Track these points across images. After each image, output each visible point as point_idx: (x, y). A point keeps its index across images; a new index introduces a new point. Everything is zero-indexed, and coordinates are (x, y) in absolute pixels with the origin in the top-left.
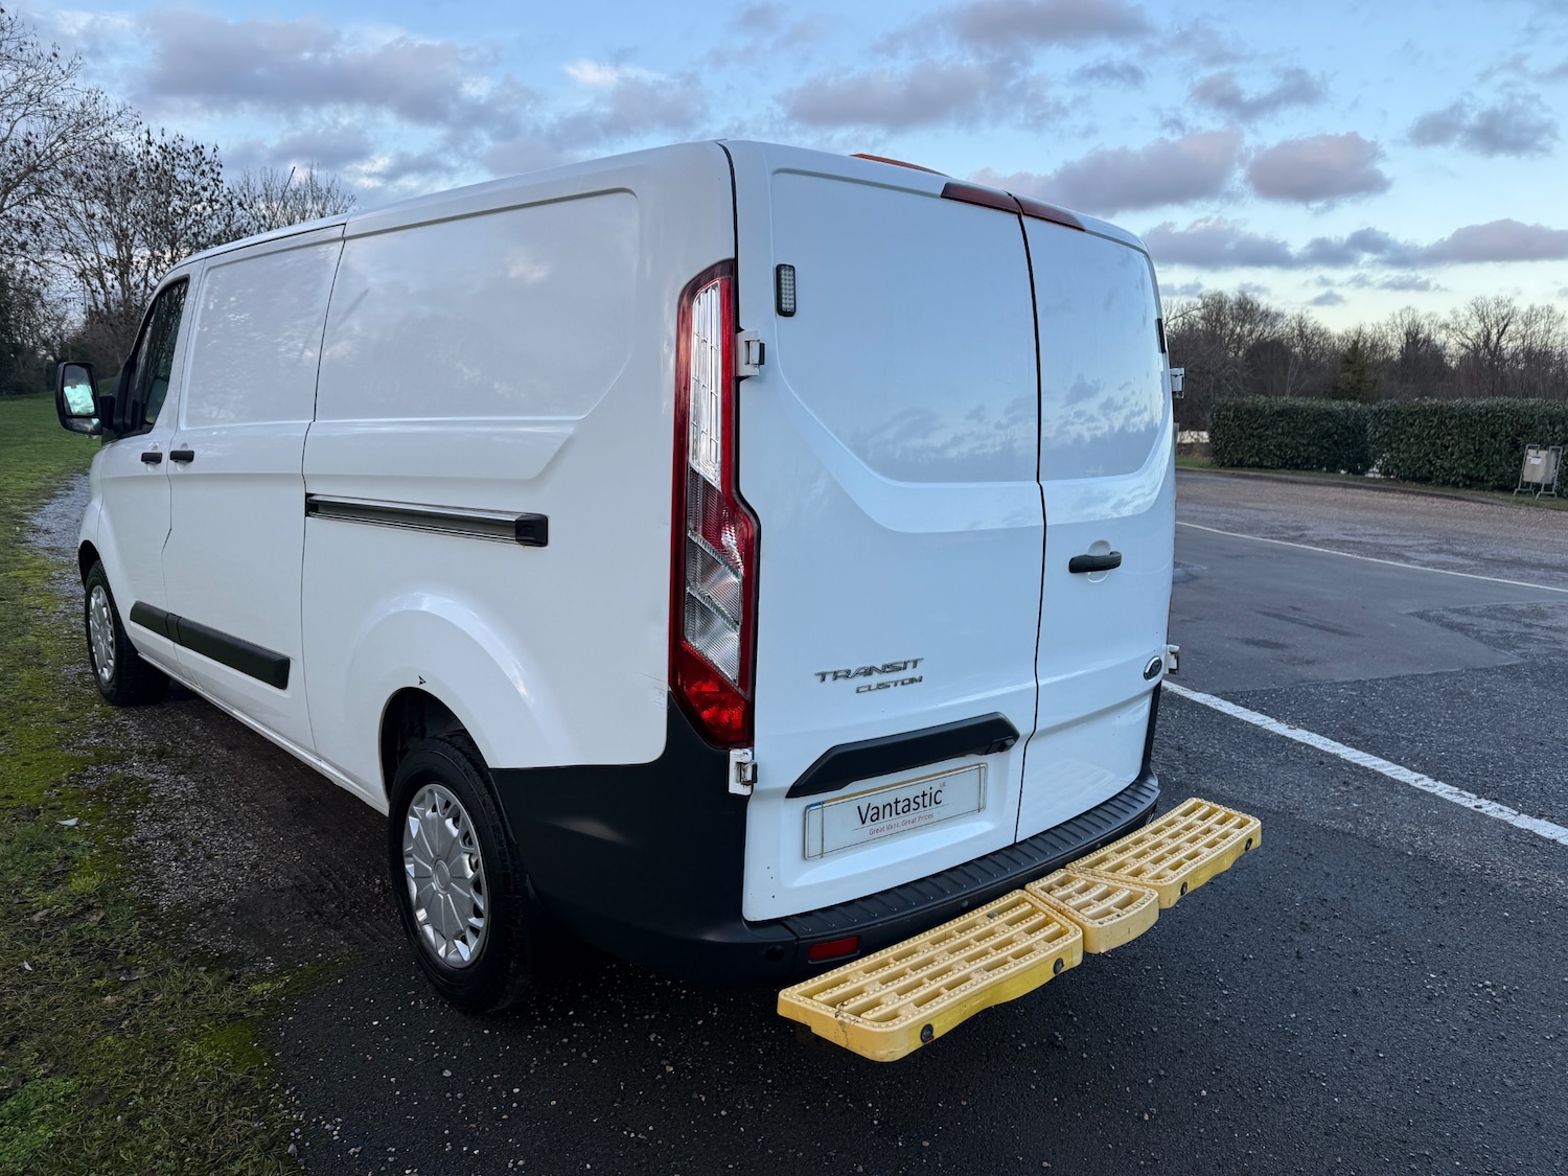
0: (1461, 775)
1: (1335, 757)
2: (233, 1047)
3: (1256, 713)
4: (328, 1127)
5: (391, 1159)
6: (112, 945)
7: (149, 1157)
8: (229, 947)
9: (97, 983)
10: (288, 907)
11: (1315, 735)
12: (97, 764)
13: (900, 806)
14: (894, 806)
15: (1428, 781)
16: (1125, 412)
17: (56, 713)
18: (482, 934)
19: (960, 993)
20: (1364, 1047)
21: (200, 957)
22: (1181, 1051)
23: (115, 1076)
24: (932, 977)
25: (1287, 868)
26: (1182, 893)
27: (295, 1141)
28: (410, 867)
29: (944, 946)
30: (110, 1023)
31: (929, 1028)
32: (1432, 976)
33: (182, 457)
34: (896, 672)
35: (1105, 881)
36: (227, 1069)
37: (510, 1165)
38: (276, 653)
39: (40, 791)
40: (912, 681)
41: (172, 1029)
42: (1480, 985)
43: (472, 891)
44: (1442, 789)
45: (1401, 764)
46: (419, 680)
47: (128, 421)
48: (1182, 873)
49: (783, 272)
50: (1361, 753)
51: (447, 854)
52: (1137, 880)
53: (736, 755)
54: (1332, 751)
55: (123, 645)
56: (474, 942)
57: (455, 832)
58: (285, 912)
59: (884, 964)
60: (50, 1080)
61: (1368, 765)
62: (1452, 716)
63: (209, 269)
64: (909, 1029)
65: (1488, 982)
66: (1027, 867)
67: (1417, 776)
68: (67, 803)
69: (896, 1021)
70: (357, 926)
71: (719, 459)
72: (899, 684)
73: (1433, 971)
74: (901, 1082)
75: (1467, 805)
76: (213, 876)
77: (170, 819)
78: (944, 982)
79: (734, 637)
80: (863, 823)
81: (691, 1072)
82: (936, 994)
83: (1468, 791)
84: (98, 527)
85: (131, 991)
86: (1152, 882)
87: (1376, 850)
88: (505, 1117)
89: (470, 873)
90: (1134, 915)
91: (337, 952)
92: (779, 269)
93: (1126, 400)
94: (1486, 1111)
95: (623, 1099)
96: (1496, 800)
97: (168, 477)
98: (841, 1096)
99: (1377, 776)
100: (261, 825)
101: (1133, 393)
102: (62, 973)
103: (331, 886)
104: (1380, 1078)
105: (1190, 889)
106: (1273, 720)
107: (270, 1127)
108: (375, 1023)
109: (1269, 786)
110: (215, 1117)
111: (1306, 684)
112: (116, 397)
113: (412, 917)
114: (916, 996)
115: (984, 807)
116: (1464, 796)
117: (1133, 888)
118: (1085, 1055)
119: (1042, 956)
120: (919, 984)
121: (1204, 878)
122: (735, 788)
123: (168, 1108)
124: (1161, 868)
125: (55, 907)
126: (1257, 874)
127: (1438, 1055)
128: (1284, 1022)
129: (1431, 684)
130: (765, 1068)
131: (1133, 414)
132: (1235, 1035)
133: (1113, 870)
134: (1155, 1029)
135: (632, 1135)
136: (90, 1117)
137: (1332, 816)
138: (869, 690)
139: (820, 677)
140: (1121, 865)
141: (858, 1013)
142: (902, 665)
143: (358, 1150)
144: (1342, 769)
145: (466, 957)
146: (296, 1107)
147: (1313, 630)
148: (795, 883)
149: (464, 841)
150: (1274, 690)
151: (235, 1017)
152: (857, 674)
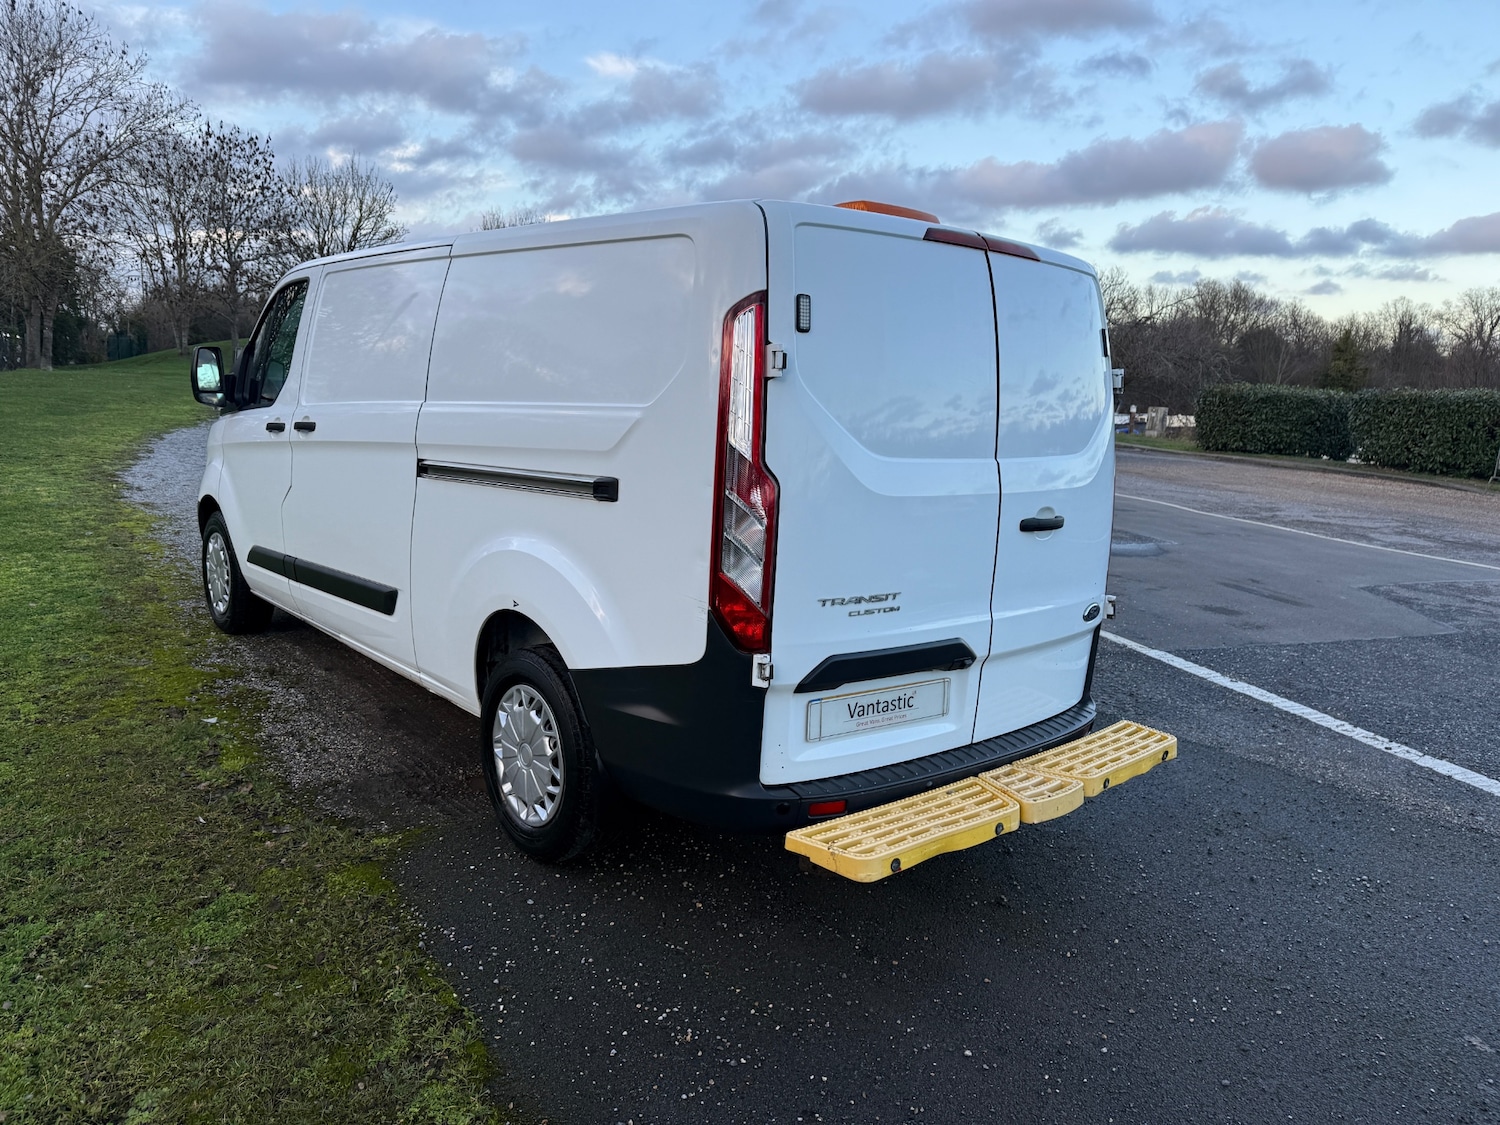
0: (1379, 723)
1: (1269, 705)
2: (367, 879)
3: (1203, 668)
4: (445, 932)
5: (494, 954)
6: (262, 808)
7: (318, 945)
8: (351, 814)
9: (256, 834)
10: (391, 788)
11: (1253, 688)
12: (223, 678)
13: (881, 706)
14: (876, 706)
15: (1348, 726)
16: (1078, 402)
17: (182, 639)
18: (558, 799)
19: (921, 839)
20: (1252, 917)
21: (332, 819)
22: (1102, 913)
23: (283, 894)
24: (900, 829)
25: (1210, 789)
26: (1105, 787)
27: (423, 940)
28: (498, 751)
29: (911, 811)
30: (272, 860)
31: (897, 861)
32: (1319, 871)
33: (306, 427)
34: (880, 602)
35: (1042, 774)
36: (366, 893)
37: (583, 962)
38: (385, 586)
39: (183, 697)
40: (892, 609)
41: (319, 865)
42: (1358, 879)
43: (550, 765)
44: (1360, 734)
45: (1326, 713)
46: (514, 604)
47: (247, 396)
48: (1105, 771)
49: (801, 300)
50: (1293, 703)
51: (531, 738)
52: (1068, 774)
53: (758, 658)
54: (1267, 701)
55: (238, 582)
56: (550, 806)
57: (538, 721)
58: (390, 791)
59: (864, 820)
60: (237, 894)
61: (1296, 712)
62: (1382, 676)
63: (326, 274)
64: (883, 859)
65: (1365, 877)
66: (979, 760)
67: (1339, 722)
68: (205, 706)
69: (873, 853)
70: (448, 803)
71: (751, 438)
72: (882, 611)
73: (1320, 868)
74: (877, 922)
75: (1379, 747)
76: (330, 763)
77: (288, 721)
78: (910, 832)
79: (759, 569)
80: (852, 717)
81: (715, 908)
82: (904, 839)
83: (1382, 735)
84: (217, 483)
85: (283, 840)
86: (1079, 776)
87: (1291, 778)
88: (576, 931)
89: (549, 752)
90: (1063, 797)
91: (436, 820)
92: (798, 297)
93: (1078, 392)
94: (1343, 964)
95: (665, 924)
96: (1406, 744)
97: (291, 443)
99: (1303, 722)
100: (361, 729)
101: (1084, 387)
102: (229, 826)
103: (424, 773)
104: (1261, 938)
105: (1111, 784)
106: (1219, 674)
107: (403, 929)
108: (472, 867)
110: (362, 922)
111: (1253, 646)
112: (237, 375)
113: (497, 791)
114: (887, 840)
115: (948, 710)
116: (1378, 740)
117: (1064, 779)
118: (1024, 912)
119: (987, 819)
120: (891, 832)
121: (1123, 778)
122: (757, 682)
123: (326, 915)
124: (1088, 767)
125: (214, 780)
126: (1183, 792)
127: (1312, 925)
128: (1191, 897)
129: (1368, 648)
130: (772, 907)
131: (1084, 404)
132: (1147, 905)
133: (1050, 767)
134: (1083, 898)
135: (673, 947)
136: (271, 919)
137: (1258, 752)
138: (859, 614)
139: (822, 603)
140: (1057, 764)
141: (845, 848)
142: (885, 597)
143: (469, 948)
144: (1273, 715)
145: (544, 818)
146: (421, 920)
147: (1268, 600)
148: (799, 759)
149: (545, 727)
150: (1223, 649)
151: (366, 859)
152: (850, 601)
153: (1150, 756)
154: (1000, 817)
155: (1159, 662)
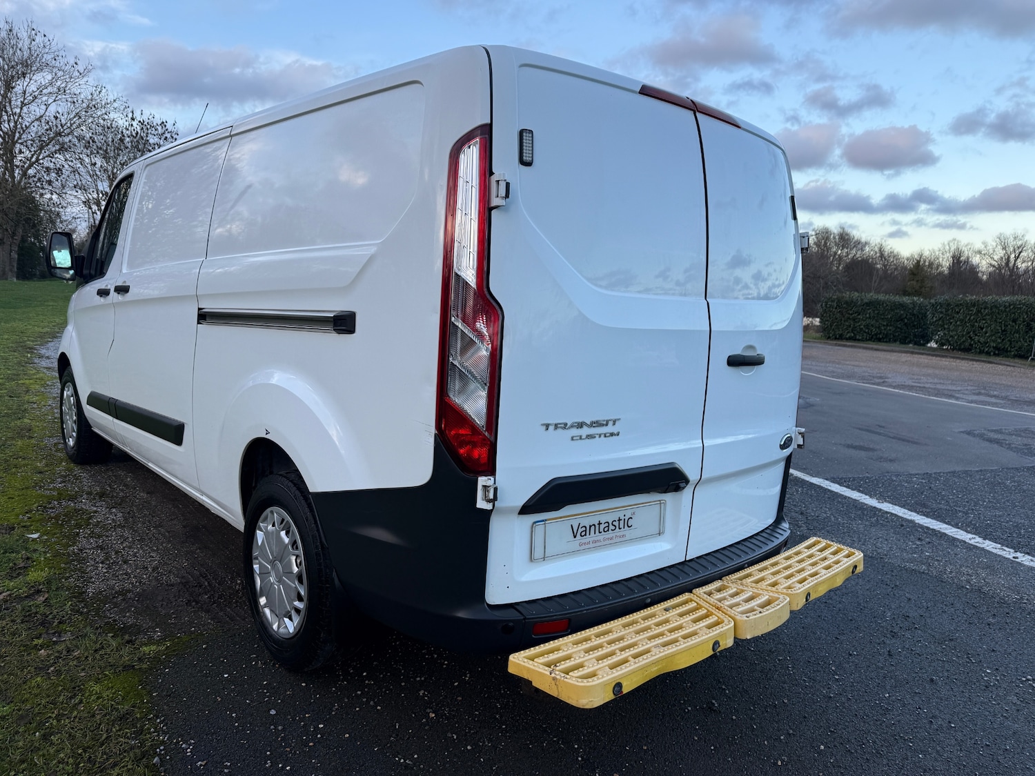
0: (1002, 536)
1: (912, 521)
2: (124, 688)
3: (855, 492)
4: (184, 746)
5: (226, 771)
6: (50, 616)
7: (54, 762)
8: (131, 621)
9: (36, 642)
10: (175, 596)
11: (897, 507)
12: (59, 500)
13: (602, 527)
14: (597, 526)
15: (978, 539)
17: (36, 467)
18: (302, 613)
19: (643, 661)
20: (940, 719)
21: (111, 627)
22: (805, 717)
23: (39, 704)
24: (622, 649)
25: (880, 594)
26: (807, 600)
27: (159, 755)
28: (256, 567)
29: (632, 629)
30: (40, 669)
31: (619, 686)
32: (988, 671)
33: (122, 290)
34: (600, 428)
35: (751, 589)
36: (118, 704)
38: (174, 420)
39: (18, 515)
40: (612, 435)
41: (83, 674)
42: (1024, 679)
43: (297, 582)
44: (989, 545)
45: (958, 528)
46: (266, 432)
47: (93, 272)
48: (806, 586)
49: (524, 134)
50: (930, 520)
51: (281, 557)
52: (774, 589)
53: (482, 481)
54: (910, 518)
55: (83, 422)
56: (296, 619)
57: (286, 540)
58: (173, 600)
59: (587, 639)
61: (935, 528)
62: (994, 498)
63: (147, 166)
64: (605, 684)
65: (1029, 677)
66: (693, 577)
67: (970, 536)
68: (33, 523)
69: (595, 678)
70: (221, 610)
71: (475, 267)
72: (603, 436)
73: (988, 668)
74: (599, 731)
75: (1007, 556)
76: (126, 574)
77: (102, 536)
78: (631, 653)
79: (483, 394)
80: (575, 537)
81: (447, 718)
82: (625, 661)
83: (1007, 547)
84: (70, 343)
85: (58, 648)
86: (785, 591)
87: (944, 584)
88: (311, 744)
89: (295, 569)
90: (772, 612)
91: (206, 627)
92: (521, 133)
95: (397, 735)
96: (1028, 554)
97: (114, 305)
98: (555, 739)
99: (943, 535)
100: (162, 543)
102: (14, 634)
103: (206, 583)
104: (953, 742)
105: (812, 597)
106: (867, 497)
107: (142, 744)
108: (226, 676)
109: (865, 539)
110: (105, 736)
111: (890, 474)
112: (86, 256)
113: (256, 603)
114: (610, 662)
115: (663, 533)
116: (1005, 550)
117: (771, 594)
118: (734, 717)
119: (704, 638)
120: (612, 654)
121: (822, 591)
122: (481, 504)
123: (73, 728)
124: (791, 582)
125: (15, 590)
126: (858, 597)
127: (995, 727)
128: (882, 699)
129: (978, 477)
130: (501, 717)
132: (844, 708)
133: (757, 582)
134: (786, 701)
135: (402, 761)
136: (17, 732)
137: (912, 561)
138: (581, 439)
139: (545, 427)
140: (762, 579)
141: (567, 672)
142: (605, 423)
143: (203, 763)
144: (917, 530)
145: (291, 630)
146: (163, 731)
147: (893, 440)
148: (524, 579)
149: (293, 547)
150: (867, 477)
151: (128, 668)
152: (572, 426)
153: (842, 571)
154: (719, 633)
155: (820, 487)
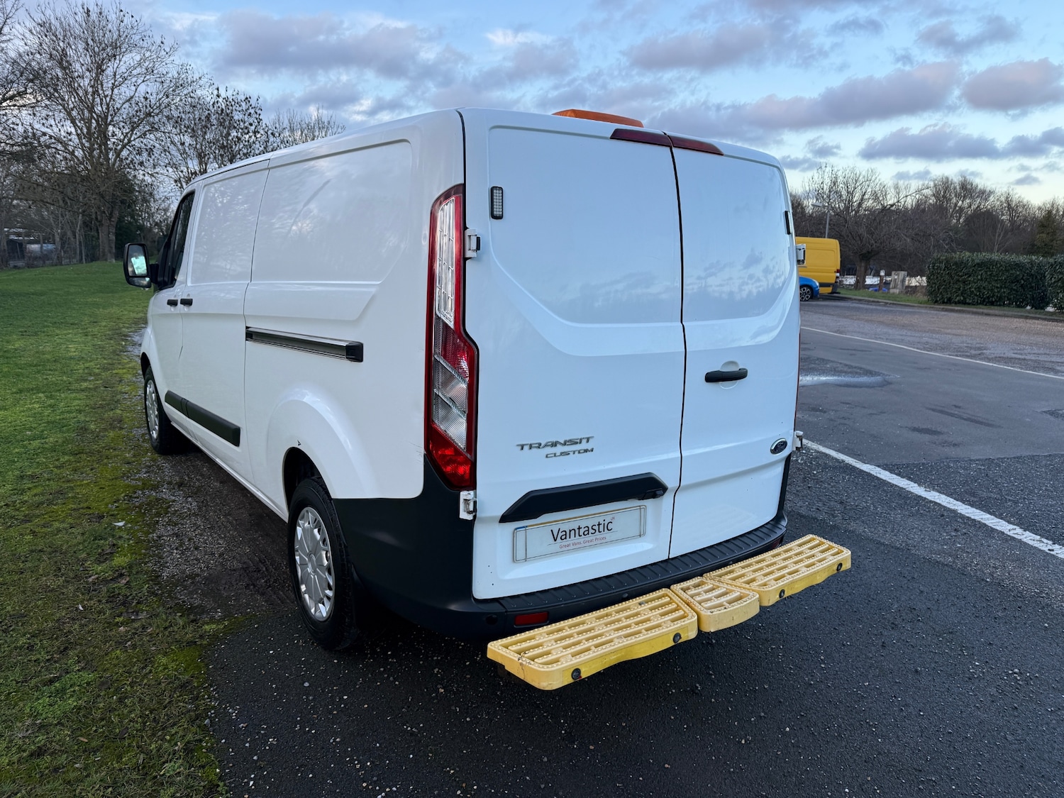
0: (1046, 528)
1: (954, 511)
2: (186, 661)
3: (904, 479)
4: (230, 710)
5: (262, 732)
6: (130, 597)
7: (127, 721)
8: (197, 602)
9: (117, 619)
10: (236, 581)
11: (943, 496)
12: (142, 489)
13: (582, 531)
14: (577, 531)
15: (1019, 530)
17: (125, 458)
18: (332, 600)
19: (601, 651)
20: (912, 708)
21: (180, 607)
22: (780, 702)
23: (118, 673)
24: (587, 640)
25: (893, 586)
26: (780, 596)
27: (210, 718)
28: (297, 558)
29: (602, 621)
30: (120, 643)
31: (577, 672)
32: (977, 663)
33: (187, 302)
34: (575, 445)
35: (726, 586)
36: (180, 674)
37: (331, 741)
38: (233, 425)
39: (107, 505)
40: (586, 451)
41: (154, 648)
42: (1010, 672)
43: (327, 574)
44: (1028, 537)
45: (1002, 519)
46: (298, 443)
47: (165, 280)
48: (781, 583)
49: (495, 191)
50: (974, 509)
51: (315, 551)
52: (747, 586)
53: (464, 495)
54: (953, 508)
55: (163, 417)
56: (328, 605)
57: (318, 537)
58: (234, 583)
59: (560, 630)
60: (80, 673)
61: (977, 518)
62: (1052, 486)
63: (205, 186)
64: (564, 670)
65: (1016, 670)
66: (673, 574)
67: (1011, 527)
68: (120, 512)
69: (558, 664)
71: (453, 309)
72: (577, 453)
73: (978, 661)
74: (586, 709)
75: (1043, 548)
76: (197, 559)
77: (178, 524)
78: (594, 643)
79: (463, 420)
80: (555, 541)
81: (454, 693)
83: (1047, 539)
85: (136, 625)
86: (757, 588)
87: (964, 577)
88: (335, 712)
89: (326, 563)
90: (737, 608)
91: (260, 609)
92: (492, 189)
94: (986, 755)
95: (409, 707)
97: (181, 315)
98: (545, 714)
99: (981, 526)
100: (230, 530)
102: (99, 612)
103: (264, 569)
104: (916, 728)
105: (786, 595)
106: (916, 485)
107: (197, 707)
108: (271, 652)
109: (899, 530)
110: (168, 700)
111: (948, 460)
113: (299, 589)
114: (572, 651)
115: (644, 534)
116: (1043, 542)
117: (743, 591)
118: (713, 700)
120: (579, 643)
122: (463, 515)
123: (142, 694)
124: (768, 579)
125: (102, 573)
127: (964, 716)
128: (859, 688)
129: (1044, 462)
130: (501, 694)
132: (822, 694)
133: (734, 579)
134: (766, 686)
135: (409, 729)
136: (99, 696)
137: (939, 552)
138: (555, 456)
139: (520, 447)
140: (741, 576)
141: (533, 659)
142: (578, 441)
143: (245, 725)
144: (956, 521)
145: (325, 615)
146: (215, 698)
147: (965, 422)
148: (508, 577)
149: (323, 543)
150: (923, 464)
151: (191, 643)
152: (546, 445)
153: (824, 569)
154: (680, 627)
155: (869, 474)
